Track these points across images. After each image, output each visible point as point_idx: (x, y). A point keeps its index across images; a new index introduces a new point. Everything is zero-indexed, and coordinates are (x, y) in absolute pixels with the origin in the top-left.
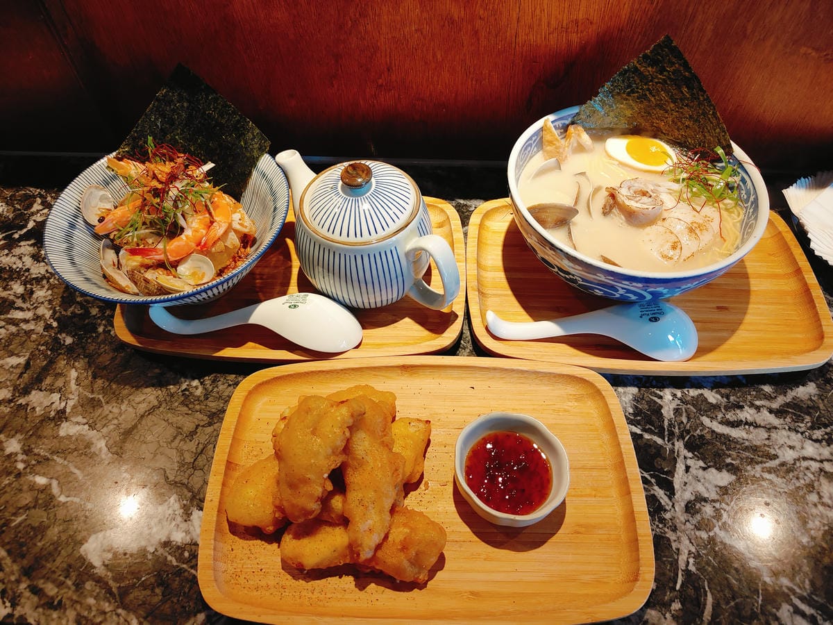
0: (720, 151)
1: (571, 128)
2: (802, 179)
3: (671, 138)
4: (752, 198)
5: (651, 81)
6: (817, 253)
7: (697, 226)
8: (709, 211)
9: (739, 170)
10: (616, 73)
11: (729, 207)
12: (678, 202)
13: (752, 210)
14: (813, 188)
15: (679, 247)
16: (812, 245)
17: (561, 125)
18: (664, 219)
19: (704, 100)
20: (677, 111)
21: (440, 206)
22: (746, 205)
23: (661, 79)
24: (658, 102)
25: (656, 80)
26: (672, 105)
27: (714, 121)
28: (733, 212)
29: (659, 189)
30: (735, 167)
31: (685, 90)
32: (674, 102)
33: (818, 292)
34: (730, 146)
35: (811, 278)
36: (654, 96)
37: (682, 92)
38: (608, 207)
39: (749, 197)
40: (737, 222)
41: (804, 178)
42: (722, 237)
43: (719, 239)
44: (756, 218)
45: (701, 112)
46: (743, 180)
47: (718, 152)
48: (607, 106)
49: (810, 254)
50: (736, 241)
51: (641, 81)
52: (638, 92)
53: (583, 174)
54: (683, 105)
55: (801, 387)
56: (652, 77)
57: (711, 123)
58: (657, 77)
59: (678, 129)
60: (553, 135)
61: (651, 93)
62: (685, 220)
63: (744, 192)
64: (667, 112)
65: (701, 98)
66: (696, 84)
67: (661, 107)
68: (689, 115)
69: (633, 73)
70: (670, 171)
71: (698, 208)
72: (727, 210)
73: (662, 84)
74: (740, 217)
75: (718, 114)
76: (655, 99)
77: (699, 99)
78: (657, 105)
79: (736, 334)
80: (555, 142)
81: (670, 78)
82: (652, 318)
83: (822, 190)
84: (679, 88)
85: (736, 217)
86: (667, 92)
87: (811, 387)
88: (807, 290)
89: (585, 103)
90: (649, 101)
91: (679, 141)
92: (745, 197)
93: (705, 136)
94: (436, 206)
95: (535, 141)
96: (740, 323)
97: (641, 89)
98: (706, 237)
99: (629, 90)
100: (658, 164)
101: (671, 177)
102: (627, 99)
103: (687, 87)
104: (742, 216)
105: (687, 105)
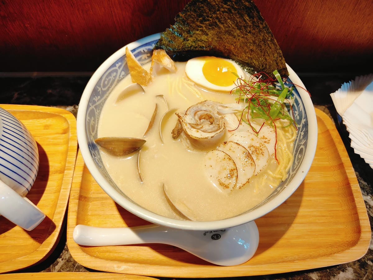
0: (277, 75)
1: (155, 53)
2: (345, 83)
3: (241, 59)
4: (303, 121)
5: (218, 10)
6: (356, 152)
7: (254, 149)
8: (267, 132)
9: (293, 92)
10: (187, 4)
11: (285, 125)
12: (240, 123)
13: (302, 133)
14: (352, 91)
15: (236, 175)
16: (353, 145)
17: (146, 51)
18: (225, 143)
19: (264, 28)
20: (242, 37)
21: (64, 116)
22: (298, 126)
23: (226, 8)
24: (227, 29)
25: (222, 10)
26: (238, 31)
27: (273, 47)
28: (287, 131)
29: (226, 110)
30: (291, 89)
31: (247, 18)
32: (239, 29)
33: (356, 187)
34: (286, 69)
35: (352, 174)
36: (222, 23)
37: (245, 21)
38: (176, 133)
39: (301, 119)
40: (291, 142)
41: (346, 83)
42: (276, 159)
43: (274, 161)
44: (306, 144)
45: (261, 38)
46: (296, 101)
47: (276, 76)
48: (185, 33)
49: (350, 151)
50: (288, 164)
51: (210, 10)
52: (209, 20)
53: (161, 96)
54: (247, 31)
55: (341, 273)
56: (218, 7)
57: (270, 48)
58: (223, 7)
59: (245, 52)
60: (133, 62)
61: (220, 21)
62: (243, 145)
63: (297, 113)
64: (234, 38)
65: (261, 26)
66: (255, 14)
67: (229, 33)
68: (252, 41)
69: (202, 4)
70: (237, 91)
71: (257, 128)
72: (283, 128)
73: (228, 13)
74: (294, 138)
75: (276, 41)
76: (224, 26)
77: (259, 26)
78: (226, 32)
79: (291, 228)
80: (136, 68)
81: (233, 7)
82: (214, 235)
83: (360, 93)
84: (242, 16)
85: (290, 136)
86: (233, 20)
87: (350, 273)
88: (347, 185)
89: (164, 31)
90: (219, 28)
91: (247, 62)
92: (298, 118)
93: (266, 59)
94: (61, 116)
95: (119, 67)
96: (295, 216)
97: (211, 17)
98: (261, 162)
99: (201, 18)
100: (228, 84)
101: (237, 96)
102: (201, 27)
103: (249, 15)
104: (294, 137)
105: (250, 32)
